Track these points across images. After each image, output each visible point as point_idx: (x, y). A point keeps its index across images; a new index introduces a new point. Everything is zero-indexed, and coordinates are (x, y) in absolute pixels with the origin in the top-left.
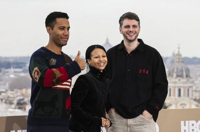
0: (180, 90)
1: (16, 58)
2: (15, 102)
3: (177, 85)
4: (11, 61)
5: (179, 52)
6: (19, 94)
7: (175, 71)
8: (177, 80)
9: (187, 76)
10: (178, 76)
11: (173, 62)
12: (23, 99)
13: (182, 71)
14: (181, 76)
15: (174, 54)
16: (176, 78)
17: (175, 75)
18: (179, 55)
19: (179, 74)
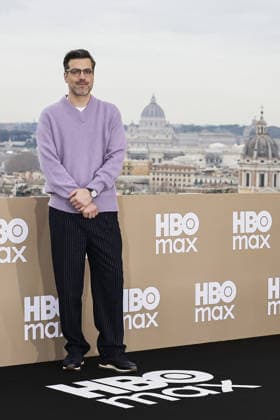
0: (262, 177)
1: (16, 126)
2: (14, 191)
3: (258, 169)
4: (9, 129)
5: (262, 118)
6: (20, 179)
7: (256, 147)
8: (259, 162)
9: (274, 156)
10: (259, 155)
11: (253, 133)
12: (26, 187)
13: (267, 147)
14: (266, 155)
15: (254, 121)
16: (257, 159)
17: (255, 153)
18: (261, 123)
19: (262, 152)
